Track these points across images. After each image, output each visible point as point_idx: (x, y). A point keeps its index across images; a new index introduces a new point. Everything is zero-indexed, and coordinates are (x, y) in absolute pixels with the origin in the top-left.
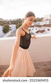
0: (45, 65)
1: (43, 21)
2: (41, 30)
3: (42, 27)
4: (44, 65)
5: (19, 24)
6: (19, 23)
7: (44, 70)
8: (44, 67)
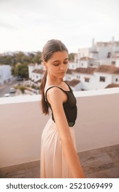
0: (93, 158)
1: (75, 61)
2: (70, 80)
3: (73, 73)
4: (89, 159)
5: (19, 64)
6: (20, 61)
7: (91, 168)
8: (90, 162)
